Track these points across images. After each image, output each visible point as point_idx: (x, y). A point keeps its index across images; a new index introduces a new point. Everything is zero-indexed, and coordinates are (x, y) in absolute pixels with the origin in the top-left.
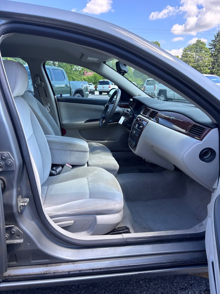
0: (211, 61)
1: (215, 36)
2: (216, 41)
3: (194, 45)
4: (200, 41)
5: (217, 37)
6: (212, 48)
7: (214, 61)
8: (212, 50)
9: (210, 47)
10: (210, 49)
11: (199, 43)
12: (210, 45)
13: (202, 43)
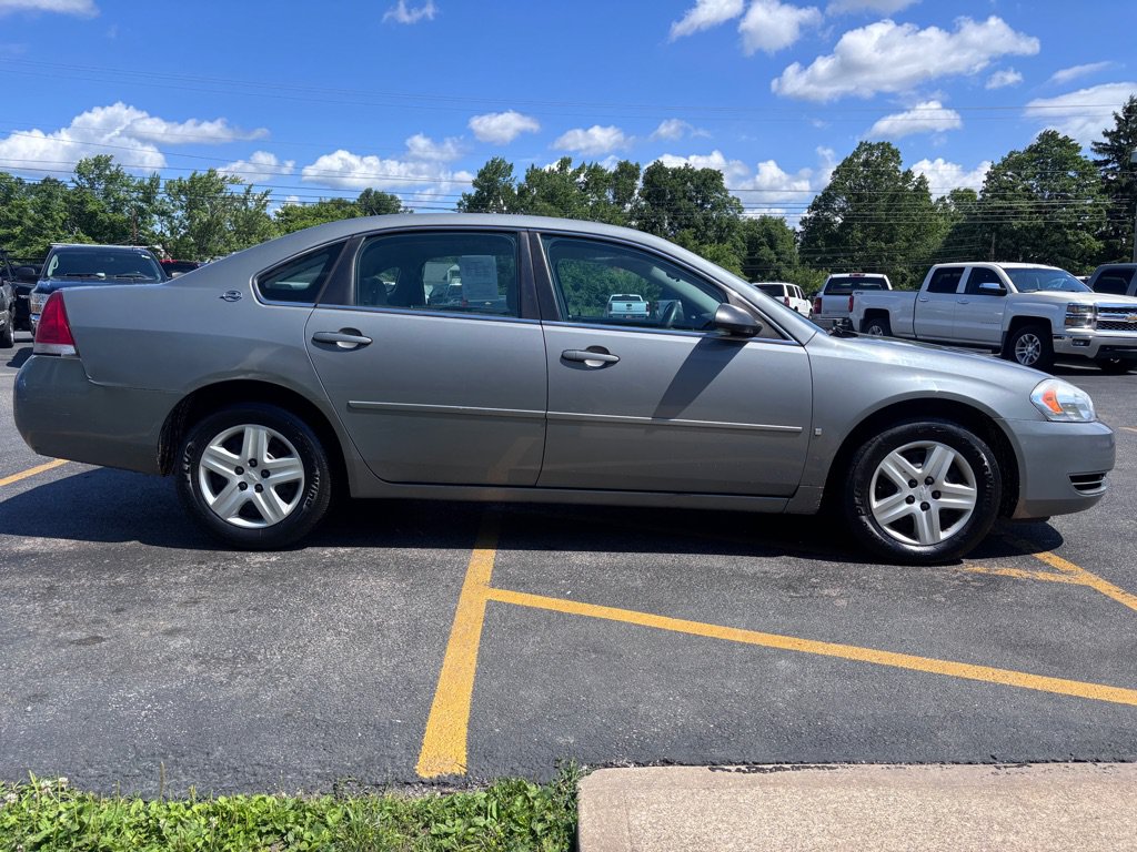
1: (1117, 118)
2: (1122, 133)
3: (1030, 151)
4: (1054, 135)
5: (1127, 121)
6: (1107, 162)
8: (1110, 166)
9: (1100, 158)
10: (1098, 164)
11: (1052, 143)
12: (1099, 151)
13: (1065, 142)
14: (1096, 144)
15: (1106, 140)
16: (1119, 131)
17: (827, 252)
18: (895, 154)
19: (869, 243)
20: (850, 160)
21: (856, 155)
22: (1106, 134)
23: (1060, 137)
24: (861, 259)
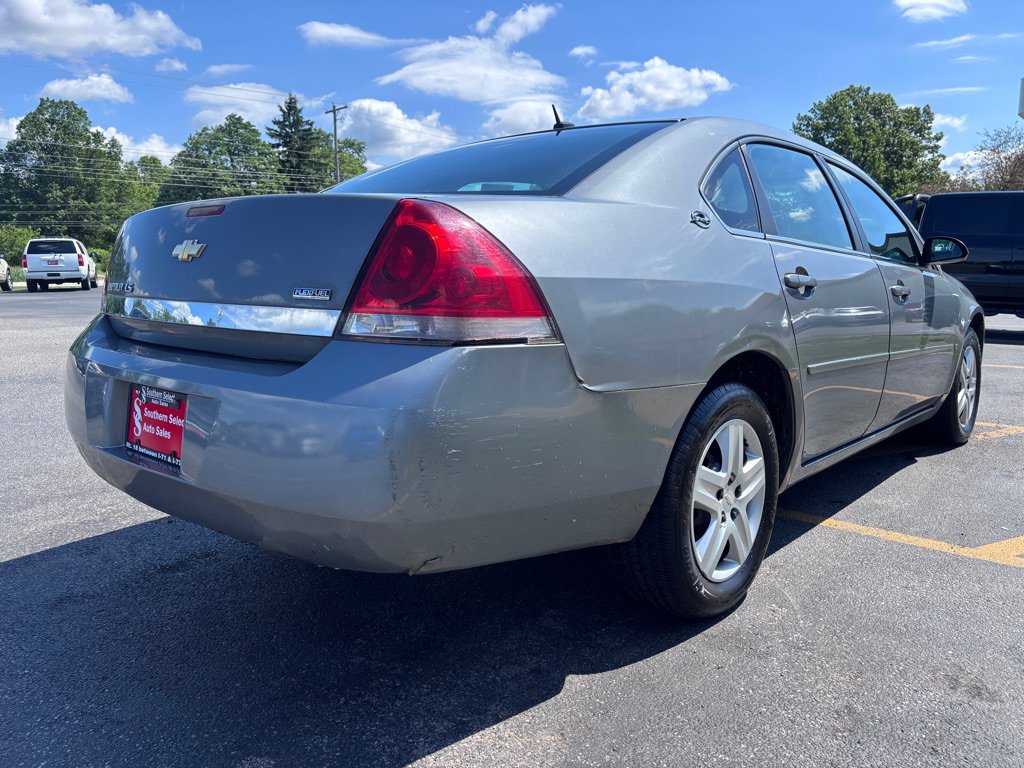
0: (285, 184)
1: (281, 110)
2: (287, 123)
3: (221, 129)
4: (239, 119)
5: (289, 114)
6: (278, 145)
7: (293, 184)
8: (281, 149)
9: (274, 141)
10: (273, 146)
11: (238, 125)
12: (272, 136)
13: (247, 126)
14: (269, 129)
15: (276, 127)
16: (285, 121)
17: (25, 209)
18: (82, 114)
19: (71, 202)
20: (34, 116)
21: (40, 111)
22: (275, 123)
23: (244, 121)
24: (65, 218)
